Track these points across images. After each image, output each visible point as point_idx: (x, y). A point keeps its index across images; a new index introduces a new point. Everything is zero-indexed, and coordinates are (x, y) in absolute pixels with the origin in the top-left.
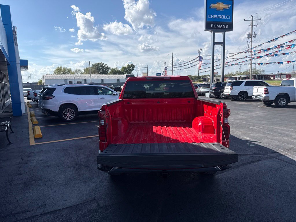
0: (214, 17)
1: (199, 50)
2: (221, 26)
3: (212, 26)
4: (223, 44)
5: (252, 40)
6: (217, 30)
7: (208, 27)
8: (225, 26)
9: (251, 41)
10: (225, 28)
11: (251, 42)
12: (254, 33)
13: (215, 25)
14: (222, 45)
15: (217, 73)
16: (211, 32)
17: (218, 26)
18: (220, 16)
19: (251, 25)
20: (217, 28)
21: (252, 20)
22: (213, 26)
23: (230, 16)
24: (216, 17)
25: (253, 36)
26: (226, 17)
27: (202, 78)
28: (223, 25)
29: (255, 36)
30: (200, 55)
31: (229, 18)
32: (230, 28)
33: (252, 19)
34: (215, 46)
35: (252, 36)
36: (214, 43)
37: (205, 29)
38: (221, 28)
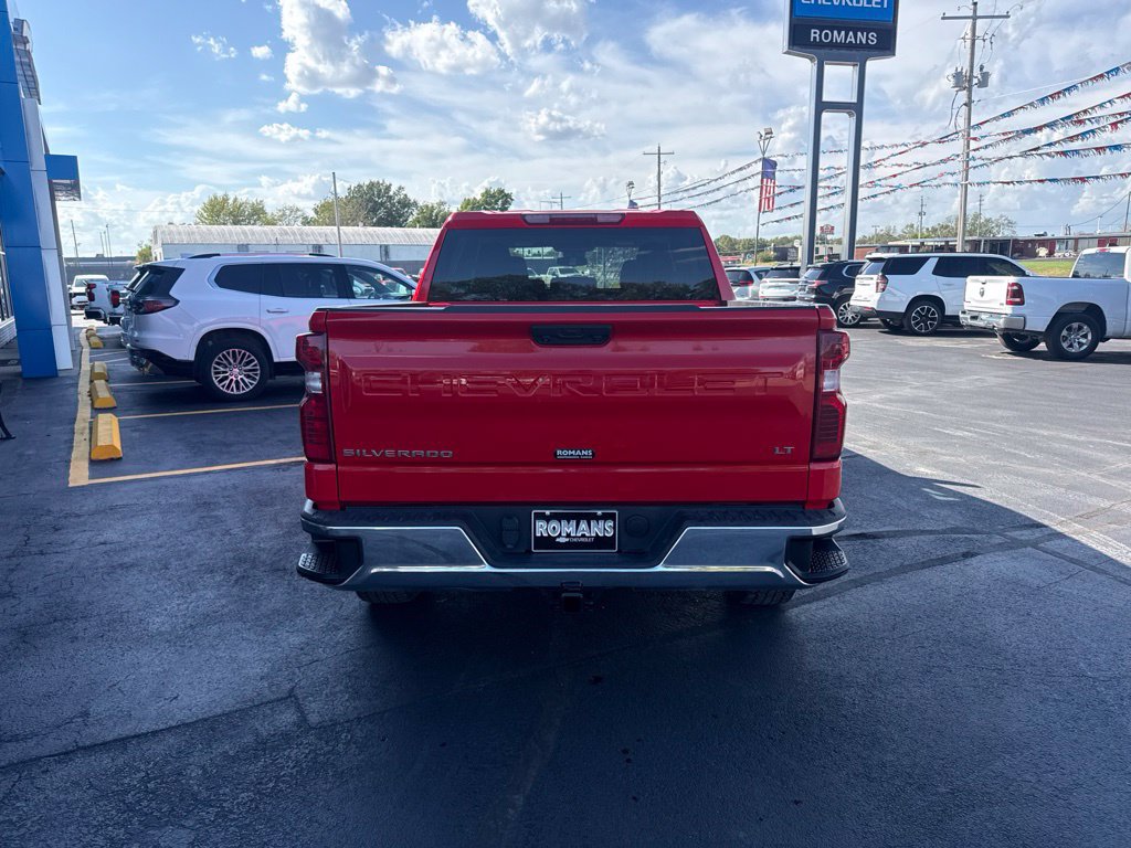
1: (763, 134)
2: (850, 38)
3: (814, 34)
4: (856, 109)
5: (970, 98)
6: (835, 51)
7: (799, 39)
8: (868, 38)
9: (965, 100)
10: (867, 47)
11: (968, 104)
12: (981, 69)
13: (827, 34)
14: (850, 115)
15: (833, 228)
16: (811, 59)
17: (838, 37)
19: (969, 36)
20: (833, 45)
21: (975, 18)
22: (817, 36)
24: (831, 1)
25: (975, 81)
26: (870, 2)
27: (775, 250)
28: (859, 34)
29: (983, 83)
30: (764, 153)
31: (881, 3)
32: (886, 45)
33: (975, 11)
34: (825, 115)
35: (970, 81)
36: (821, 106)
37: (786, 49)
38: (850, 46)
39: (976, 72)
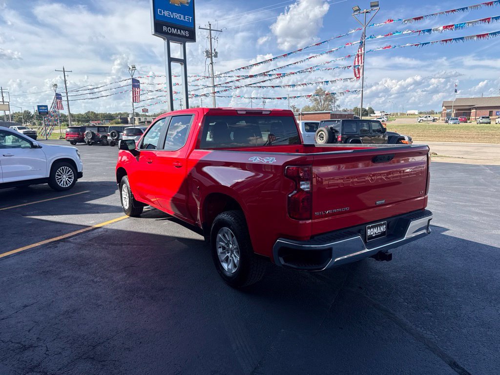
0: (166, 13)
1: (131, 68)
2: (179, 33)
3: (165, 28)
4: (183, 62)
5: (212, 61)
6: (173, 37)
7: (159, 29)
8: (185, 34)
9: (210, 62)
10: (185, 37)
11: (212, 63)
12: (215, 50)
13: (169, 29)
14: (181, 64)
15: (147, 110)
16: (164, 39)
17: (174, 31)
18: (176, 15)
19: (209, 37)
20: (172, 34)
21: (210, 30)
22: (166, 29)
23: (191, 18)
24: (170, 15)
25: (213, 55)
26: (185, 19)
27: (121, 119)
28: (182, 31)
29: (216, 56)
30: (132, 76)
31: (189, 20)
32: (192, 37)
33: (210, 27)
34: (172, 63)
35: (211, 54)
36: (171, 60)
37: (154, 33)
38: (179, 36)
39: (213, 51)
